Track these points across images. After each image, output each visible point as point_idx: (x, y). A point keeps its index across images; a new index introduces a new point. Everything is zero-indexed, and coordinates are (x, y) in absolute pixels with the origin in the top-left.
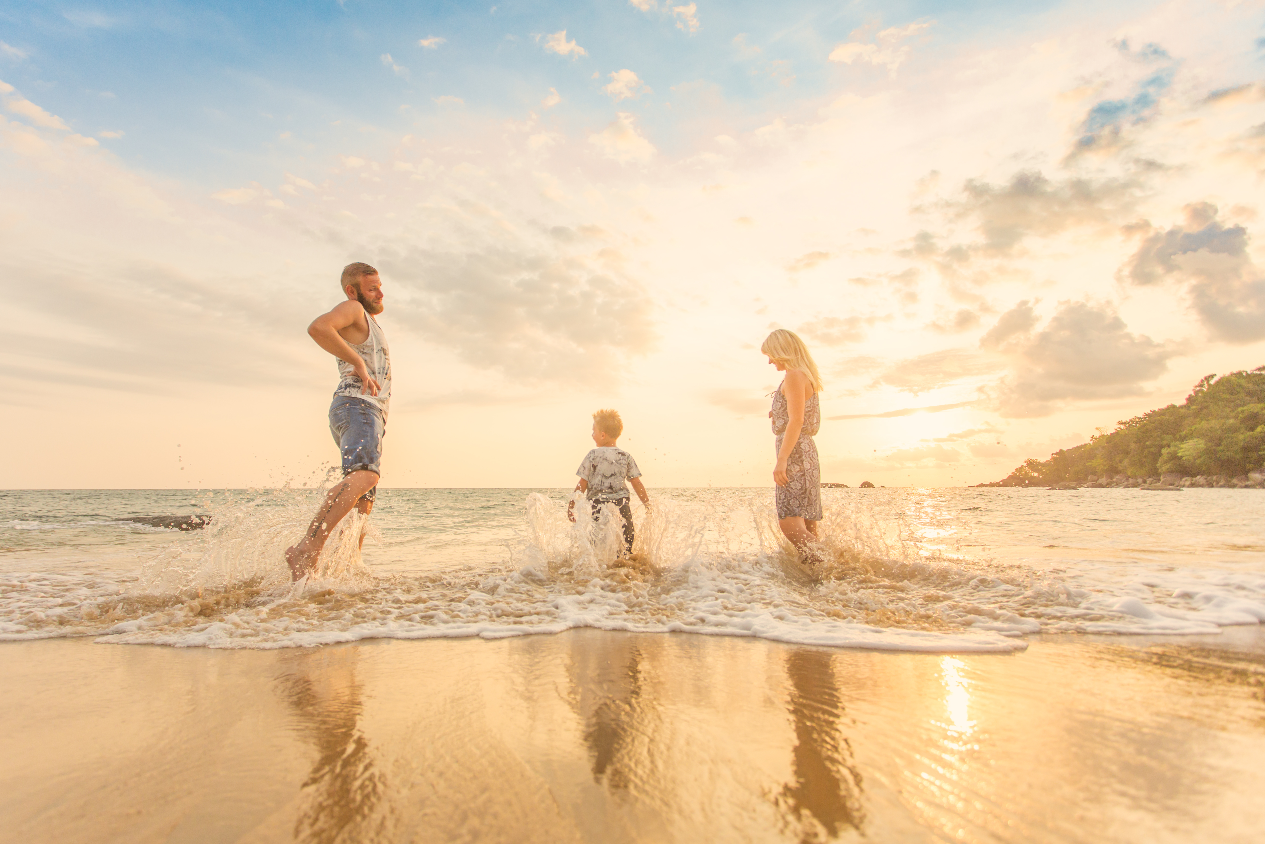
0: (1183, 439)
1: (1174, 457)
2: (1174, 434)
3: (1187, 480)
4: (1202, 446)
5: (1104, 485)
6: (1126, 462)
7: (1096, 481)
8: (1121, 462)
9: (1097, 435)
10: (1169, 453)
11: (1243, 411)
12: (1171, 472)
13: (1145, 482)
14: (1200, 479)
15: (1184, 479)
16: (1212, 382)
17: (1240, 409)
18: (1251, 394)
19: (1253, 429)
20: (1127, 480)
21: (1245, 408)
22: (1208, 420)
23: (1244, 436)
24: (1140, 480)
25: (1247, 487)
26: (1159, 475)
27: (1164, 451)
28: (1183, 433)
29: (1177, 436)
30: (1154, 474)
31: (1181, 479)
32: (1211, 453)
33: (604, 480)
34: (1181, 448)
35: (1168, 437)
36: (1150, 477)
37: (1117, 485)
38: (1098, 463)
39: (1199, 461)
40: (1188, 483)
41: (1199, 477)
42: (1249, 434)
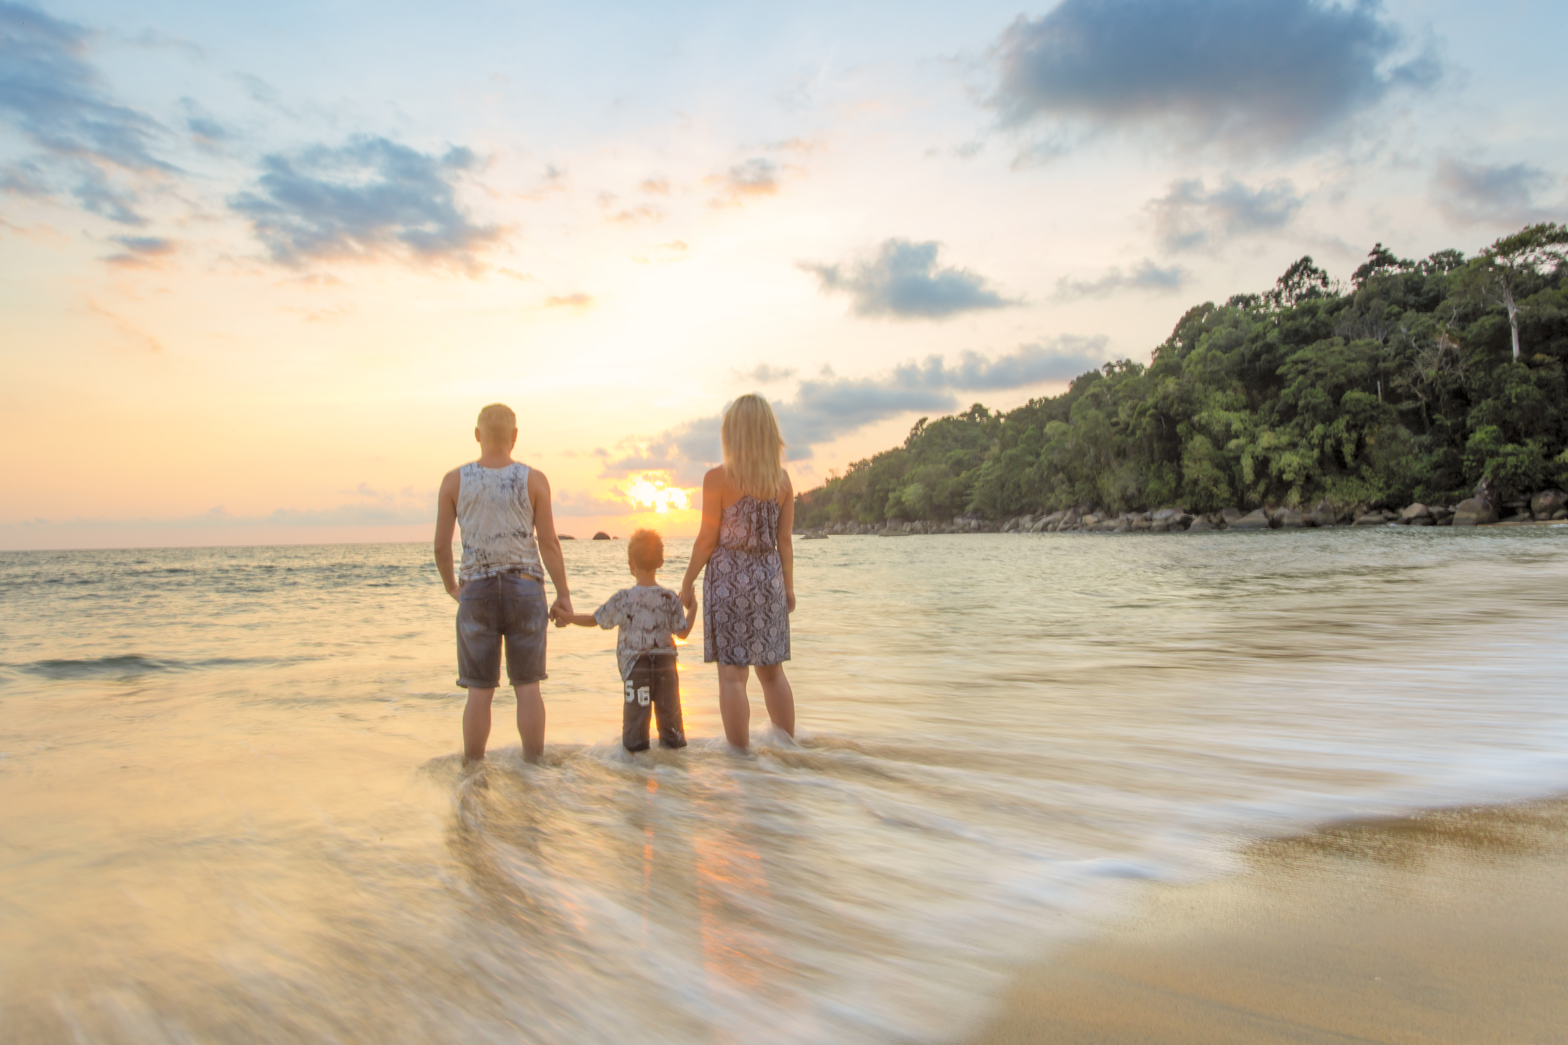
0: (905, 484)
1: (899, 502)
2: (898, 479)
3: (907, 526)
4: (921, 491)
5: (839, 531)
6: (859, 507)
7: (832, 527)
8: (854, 507)
9: (830, 477)
10: (895, 498)
11: (950, 457)
12: (895, 517)
13: (873, 528)
14: (918, 524)
15: (905, 524)
16: (925, 426)
17: (949, 454)
18: (956, 440)
19: (958, 475)
20: (859, 525)
21: (952, 453)
22: (925, 464)
23: (952, 482)
24: (869, 526)
25: (952, 532)
26: (885, 520)
27: (891, 495)
28: (906, 478)
29: (901, 481)
30: (882, 520)
31: (903, 524)
32: (928, 498)
33: (645, 635)
34: (904, 493)
35: (894, 481)
36: (877, 523)
37: (851, 532)
38: (833, 509)
39: (918, 506)
40: (908, 529)
41: (917, 522)
42: (956, 479)
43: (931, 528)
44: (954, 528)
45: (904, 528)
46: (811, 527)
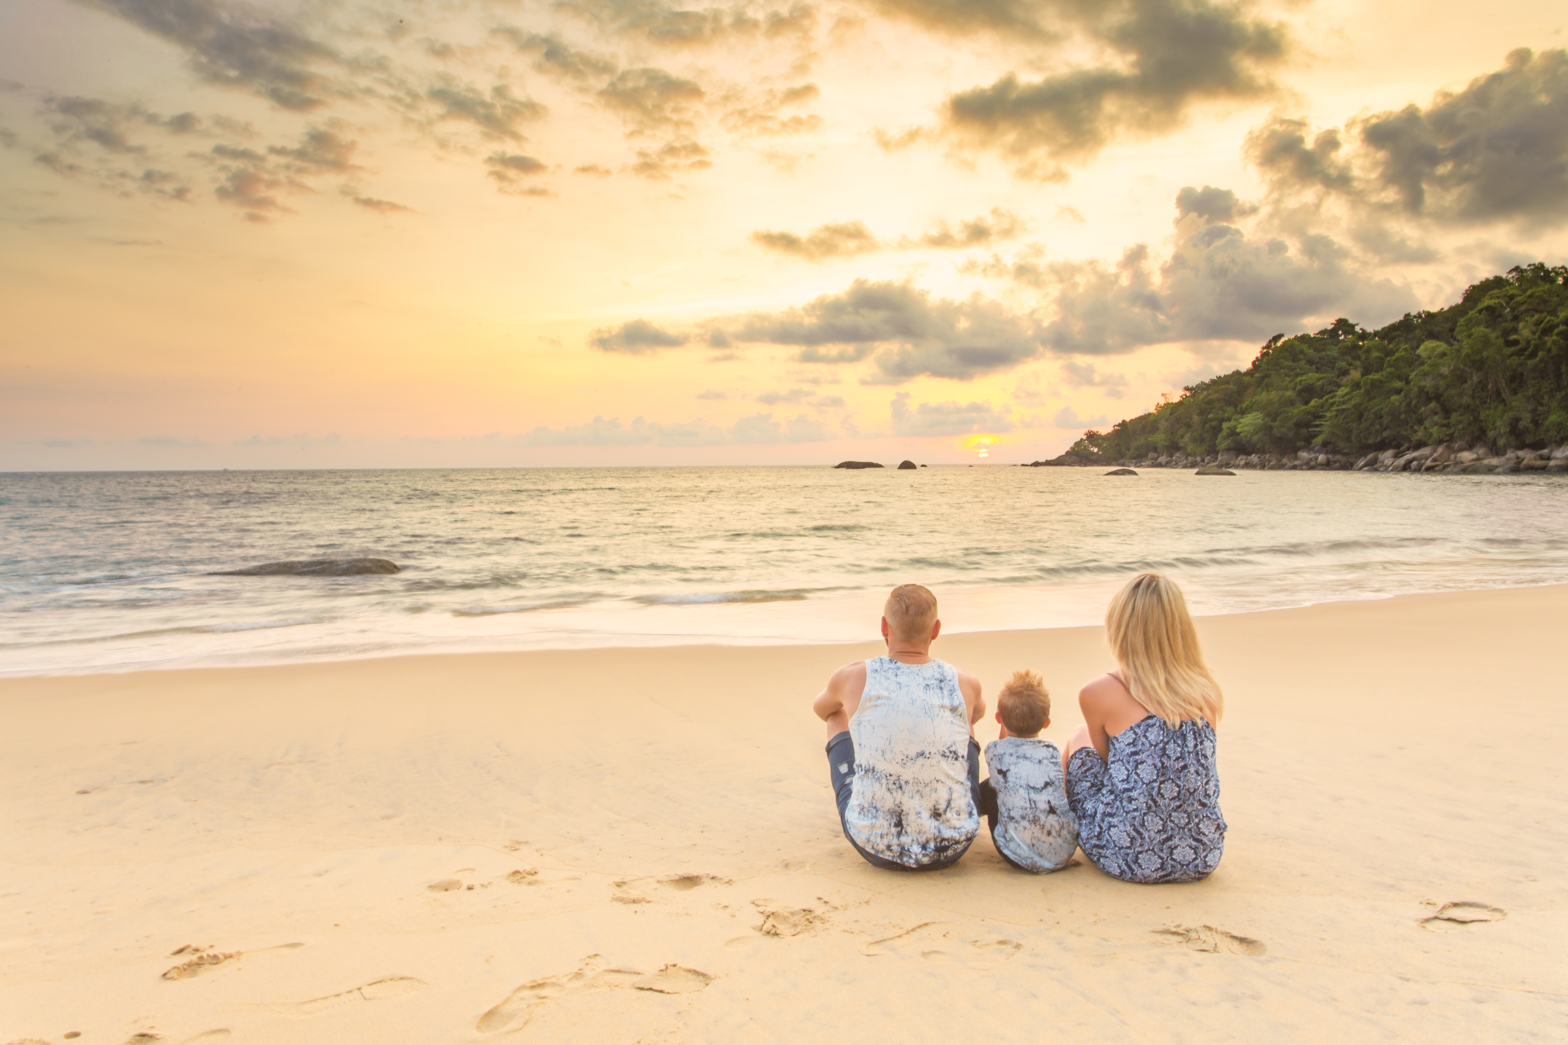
0: (1243, 413)
1: (1233, 433)
2: (1236, 406)
3: (1242, 460)
4: (1260, 421)
5: (1164, 463)
6: (1187, 437)
7: (1156, 459)
8: (1182, 437)
9: (1162, 402)
10: (1229, 428)
11: (1301, 381)
12: (1228, 450)
13: (1203, 460)
14: (1254, 458)
15: (1239, 458)
16: (1279, 344)
17: (1299, 378)
18: (1310, 362)
19: (1307, 403)
20: (1187, 458)
21: (1304, 378)
22: (1268, 391)
23: (1298, 411)
24: (1198, 459)
25: (1294, 468)
26: (1217, 452)
27: (1225, 425)
28: (1244, 406)
29: (1238, 408)
30: (1213, 451)
31: (1237, 457)
32: (1267, 429)
34: (1240, 423)
35: (1230, 409)
36: (1208, 455)
37: (1176, 465)
38: (1160, 438)
39: (1255, 438)
40: (1242, 463)
41: (1253, 455)
42: (1303, 407)
43: (1270, 461)
44: (1297, 463)
45: (1237, 462)
46: (1135, 458)
